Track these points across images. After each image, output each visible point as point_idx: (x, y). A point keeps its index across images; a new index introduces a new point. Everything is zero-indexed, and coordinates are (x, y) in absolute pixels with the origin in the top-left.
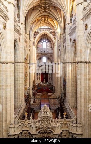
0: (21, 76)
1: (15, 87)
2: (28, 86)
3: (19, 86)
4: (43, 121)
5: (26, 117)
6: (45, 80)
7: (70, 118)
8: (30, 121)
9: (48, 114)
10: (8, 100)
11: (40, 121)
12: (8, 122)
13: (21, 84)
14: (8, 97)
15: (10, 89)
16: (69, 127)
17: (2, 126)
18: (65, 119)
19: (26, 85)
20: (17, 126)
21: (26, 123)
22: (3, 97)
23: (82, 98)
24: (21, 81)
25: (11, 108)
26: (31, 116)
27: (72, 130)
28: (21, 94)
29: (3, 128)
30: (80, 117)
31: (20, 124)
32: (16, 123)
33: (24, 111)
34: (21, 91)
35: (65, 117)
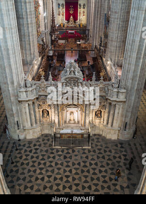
0: (28, 10)
1: (19, 30)
2: (42, 29)
3: (25, 28)
4: (68, 84)
5: (43, 77)
6: (72, 17)
7: (110, 80)
8: (49, 82)
9: (76, 73)
10: (11, 52)
11: (65, 84)
12: (16, 84)
13: (30, 25)
14: (10, 47)
15: (12, 34)
16: (107, 92)
17: (9, 90)
18: (102, 81)
19: (38, 26)
20: (30, 89)
21: (43, 85)
22: (3, 49)
23: (134, 51)
24: (29, 20)
25: (18, 65)
26: (50, 76)
27: (111, 96)
28: (31, 42)
29: (10, 92)
30: (125, 79)
31: (34, 87)
32: (28, 86)
33: (39, 69)
34: (31, 37)
35: (102, 78)
